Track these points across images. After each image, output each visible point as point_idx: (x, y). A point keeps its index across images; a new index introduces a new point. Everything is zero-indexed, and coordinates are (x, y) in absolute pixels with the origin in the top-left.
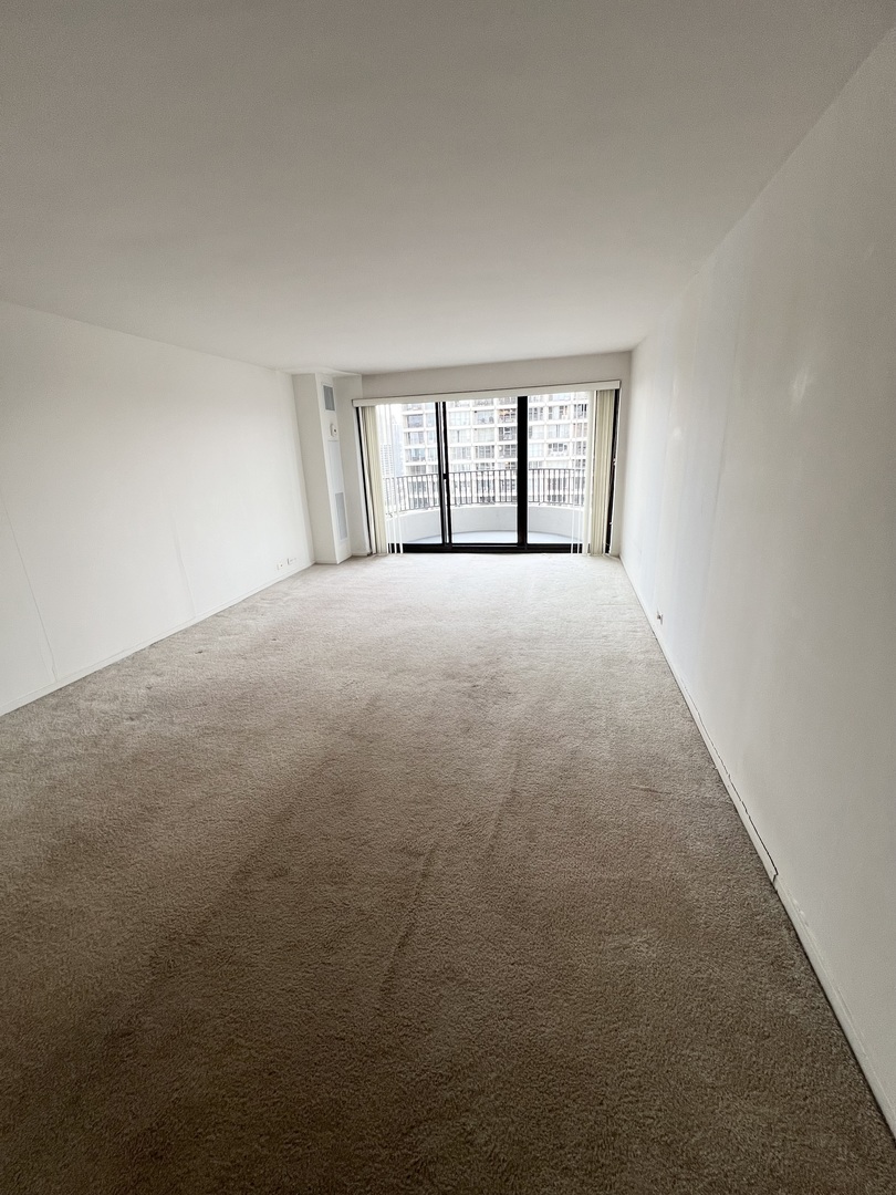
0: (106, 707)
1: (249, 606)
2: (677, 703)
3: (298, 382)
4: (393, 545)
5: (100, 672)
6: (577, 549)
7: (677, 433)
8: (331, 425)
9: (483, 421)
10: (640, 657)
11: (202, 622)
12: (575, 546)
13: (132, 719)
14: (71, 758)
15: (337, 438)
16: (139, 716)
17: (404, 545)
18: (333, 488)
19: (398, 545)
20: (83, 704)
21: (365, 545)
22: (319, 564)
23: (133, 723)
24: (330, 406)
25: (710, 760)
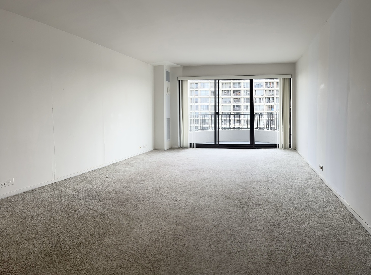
0: (71, 193)
1: (127, 162)
2: (338, 202)
3: (157, 69)
4: (191, 144)
5: (69, 179)
6: (277, 146)
7: (322, 86)
8: (168, 88)
9: (226, 102)
10: (316, 186)
11: (107, 166)
12: (276, 145)
13: (81, 200)
14: (59, 210)
15: (170, 94)
16: (84, 199)
17: (196, 144)
18: (166, 115)
19: (194, 144)
20: (63, 190)
21: (178, 143)
22: (157, 149)
23: (81, 201)
24: (168, 80)
25: (360, 224)
